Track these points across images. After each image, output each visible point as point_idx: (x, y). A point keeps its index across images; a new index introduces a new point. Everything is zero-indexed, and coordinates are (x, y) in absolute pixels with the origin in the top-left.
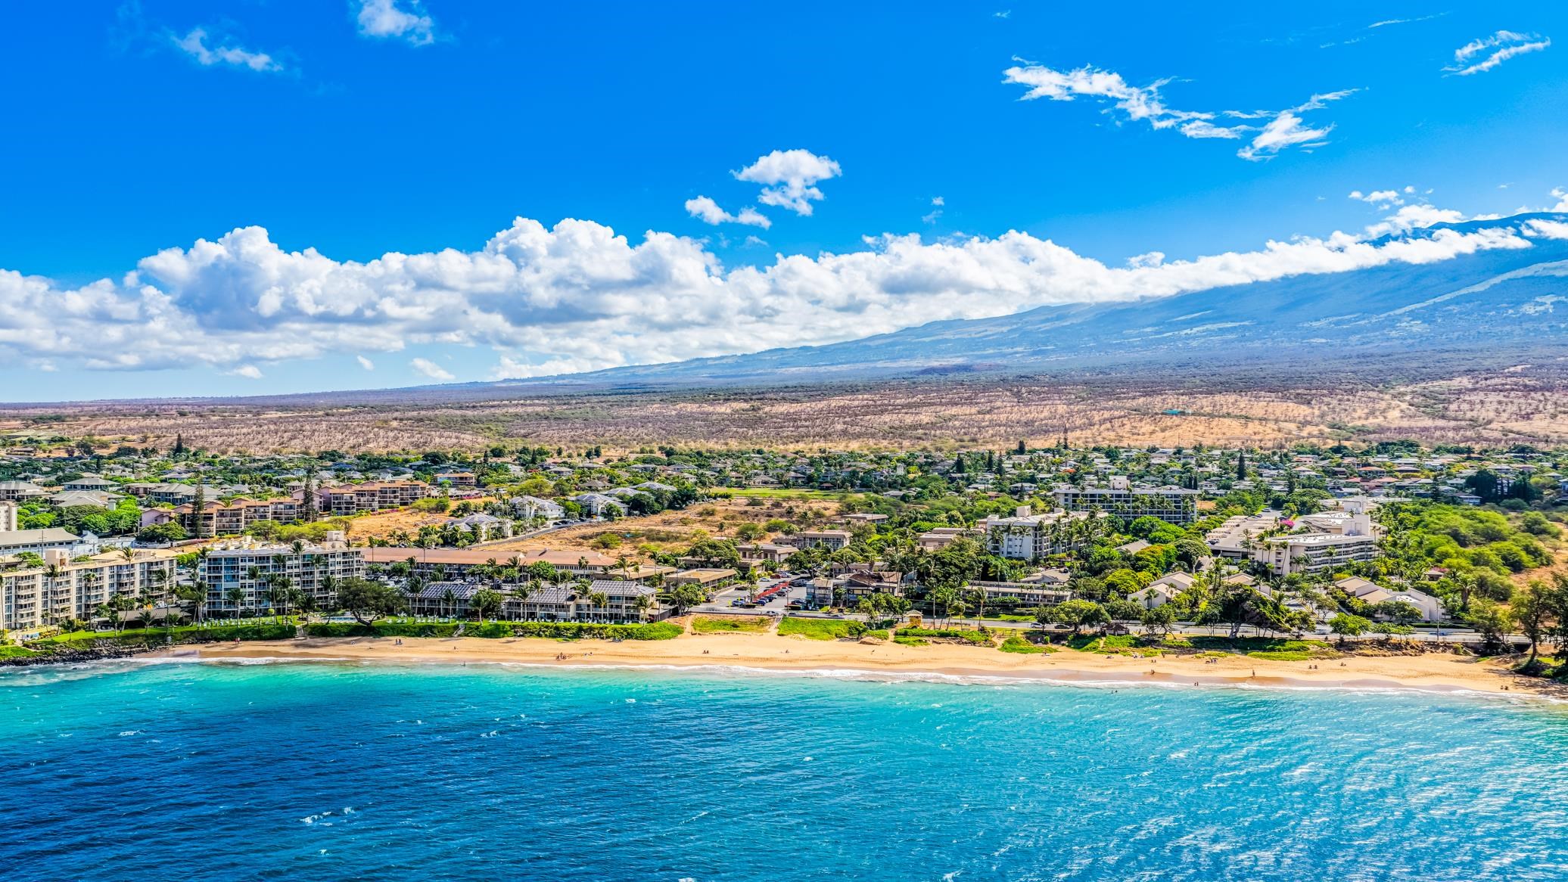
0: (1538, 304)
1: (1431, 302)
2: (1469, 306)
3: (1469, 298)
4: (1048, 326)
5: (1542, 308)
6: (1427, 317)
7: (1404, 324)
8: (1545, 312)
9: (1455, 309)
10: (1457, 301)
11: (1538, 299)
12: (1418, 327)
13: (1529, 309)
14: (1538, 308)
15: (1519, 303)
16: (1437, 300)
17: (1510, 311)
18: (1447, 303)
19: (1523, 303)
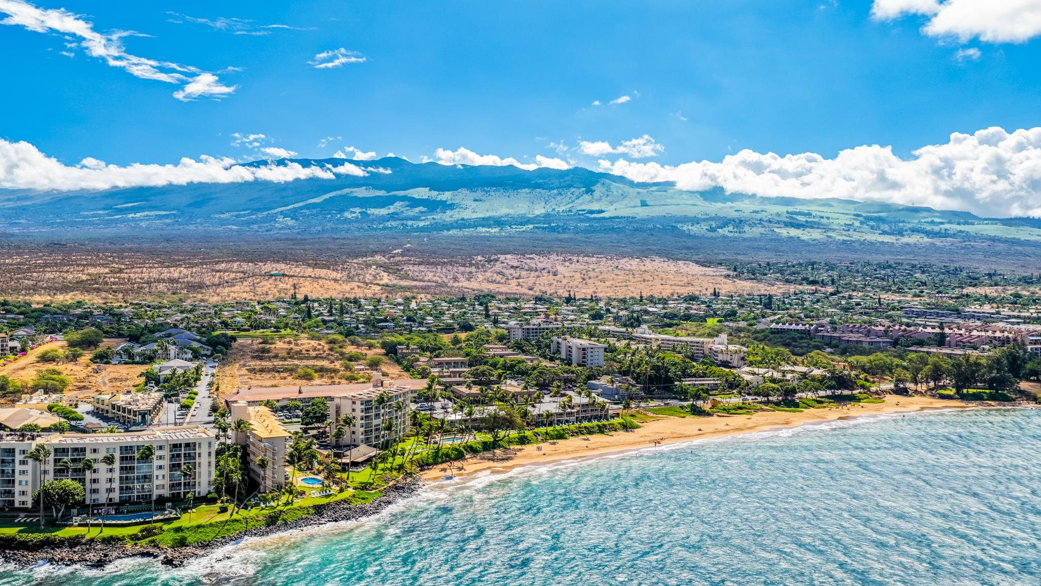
0: (352, 212)
1: (292, 206)
2: (315, 211)
3: (314, 206)
4: (11, 204)
5: (355, 215)
6: (293, 215)
7: (281, 219)
8: (357, 218)
9: (308, 212)
10: (307, 207)
11: (351, 209)
12: (290, 222)
13: (347, 215)
14: (353, 215)
15: (341, 211)
16: (296, 205)
17: (339, 216)
18: (301, 208)
19: (344, 211)
